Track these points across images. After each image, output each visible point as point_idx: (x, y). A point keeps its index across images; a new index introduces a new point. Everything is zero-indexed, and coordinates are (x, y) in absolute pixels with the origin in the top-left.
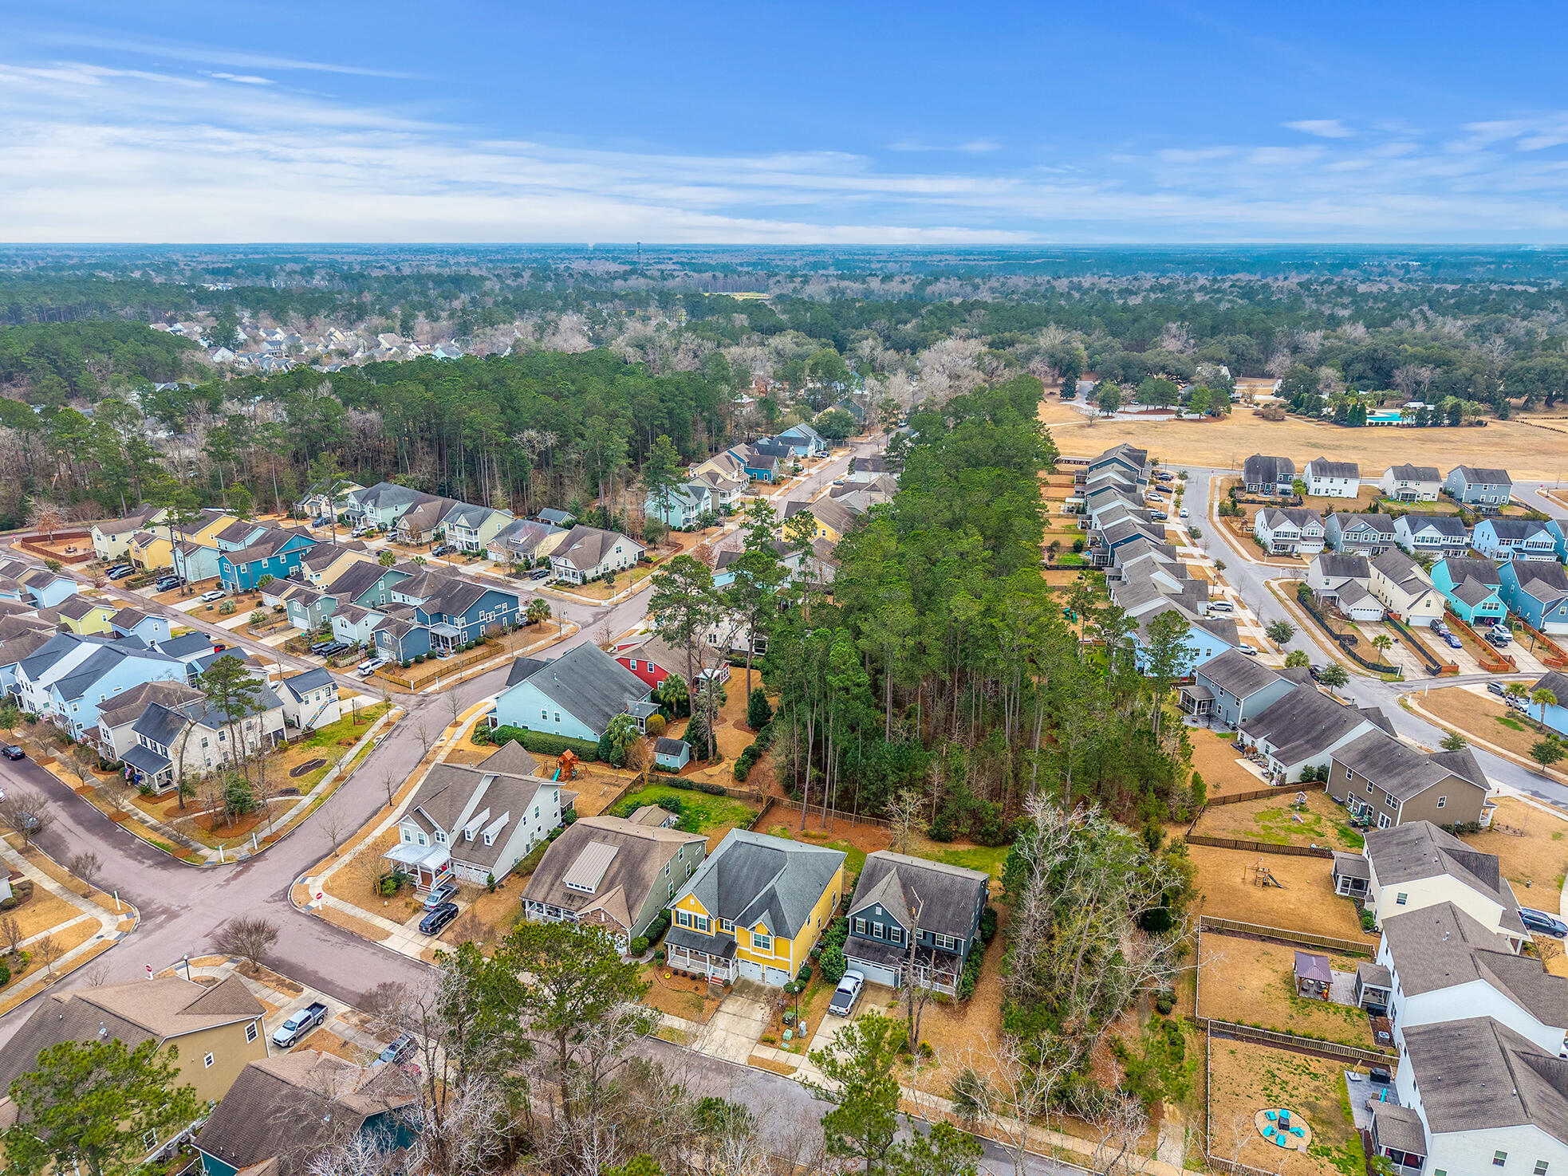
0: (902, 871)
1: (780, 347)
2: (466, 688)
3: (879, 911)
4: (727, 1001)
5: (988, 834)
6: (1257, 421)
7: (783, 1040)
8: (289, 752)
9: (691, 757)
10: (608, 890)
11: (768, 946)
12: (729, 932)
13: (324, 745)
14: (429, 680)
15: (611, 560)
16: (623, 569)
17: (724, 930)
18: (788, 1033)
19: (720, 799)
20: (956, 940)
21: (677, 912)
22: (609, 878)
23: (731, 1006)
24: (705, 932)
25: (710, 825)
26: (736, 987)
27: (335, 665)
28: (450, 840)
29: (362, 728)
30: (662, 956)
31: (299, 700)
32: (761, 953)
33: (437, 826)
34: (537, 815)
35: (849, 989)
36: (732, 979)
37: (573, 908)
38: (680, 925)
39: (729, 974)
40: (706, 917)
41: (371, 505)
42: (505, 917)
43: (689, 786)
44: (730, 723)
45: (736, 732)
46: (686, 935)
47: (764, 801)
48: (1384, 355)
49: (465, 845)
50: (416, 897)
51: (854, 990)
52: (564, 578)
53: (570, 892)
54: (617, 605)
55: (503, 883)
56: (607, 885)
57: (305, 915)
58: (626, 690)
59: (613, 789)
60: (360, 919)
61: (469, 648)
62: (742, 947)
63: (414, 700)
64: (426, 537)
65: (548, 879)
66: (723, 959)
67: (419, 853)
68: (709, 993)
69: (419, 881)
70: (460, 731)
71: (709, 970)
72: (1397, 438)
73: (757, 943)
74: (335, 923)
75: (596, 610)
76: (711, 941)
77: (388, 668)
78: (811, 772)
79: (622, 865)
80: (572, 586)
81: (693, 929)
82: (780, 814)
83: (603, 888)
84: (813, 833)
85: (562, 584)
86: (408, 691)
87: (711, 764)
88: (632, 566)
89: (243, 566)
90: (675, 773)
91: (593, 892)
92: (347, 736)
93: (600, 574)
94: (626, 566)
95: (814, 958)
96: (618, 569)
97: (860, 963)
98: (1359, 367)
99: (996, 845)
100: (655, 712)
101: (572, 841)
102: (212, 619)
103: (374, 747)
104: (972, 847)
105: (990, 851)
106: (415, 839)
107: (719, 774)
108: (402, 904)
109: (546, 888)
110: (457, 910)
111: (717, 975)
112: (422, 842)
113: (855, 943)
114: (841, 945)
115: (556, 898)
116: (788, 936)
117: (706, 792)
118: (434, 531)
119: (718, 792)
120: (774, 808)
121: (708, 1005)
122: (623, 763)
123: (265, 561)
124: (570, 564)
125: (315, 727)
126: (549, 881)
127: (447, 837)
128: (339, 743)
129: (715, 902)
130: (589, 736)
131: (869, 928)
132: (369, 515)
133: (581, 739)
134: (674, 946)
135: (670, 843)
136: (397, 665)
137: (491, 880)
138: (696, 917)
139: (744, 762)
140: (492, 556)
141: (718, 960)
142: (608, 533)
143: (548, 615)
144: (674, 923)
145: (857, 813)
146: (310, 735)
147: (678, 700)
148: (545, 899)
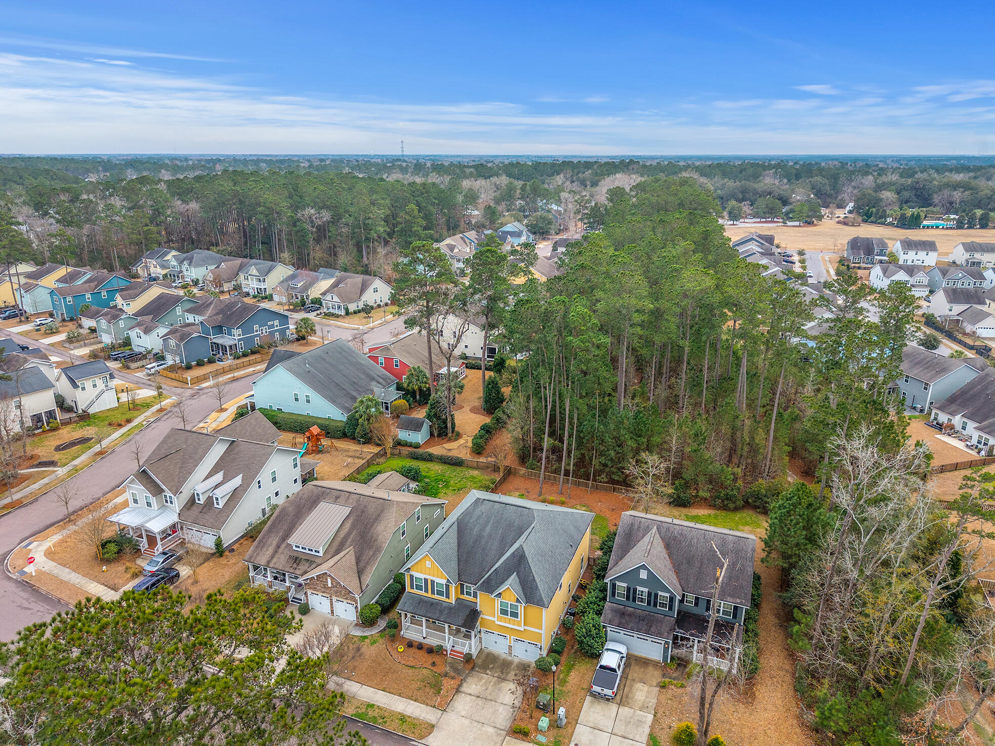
0: (663, 531)
1: (498, 183)
2: (235, 384)
3: (643, 575)
4: (469, 680)
5: (728, 498)
6: (841, 226)
7: (538, 730)
8: (61, 431)
9: (432, 435)
10: (337, 552)
11: (515, 615)
12: (471, 598)
13: (97, 425)
14: (205, 378)
15: (369, 297)
16: (379, 306)
17: (465, 597)
18: (544, 722)
19: (458, 469)
20: (736, 608)
21: (412, 576)
22: (339, 539)
23: (473, 685)
24: (444, 598)
25: (450, 492)
26: (480, 662)
27: (128, 368)
28: (178, 504)
29: (136, 413)
30: (395, 626)
31: (75, 386)
32: (507, 623)
33: (164, 487)
34: (274, 479)
35: (614, 665)
36: (474, 652)
37: (298, 572)
38: (415, 591)
39: (470, 646)
40: (444, 582)
41: (187, 266)
42: (229, 583)
43: (430, 458)
44: (467, 408)
45: (473, 415)
46: (421, 601)
47: (502, 470)
48: (924, 186)
49: (194, 508)
50: (139, 562)
51: (619, 666)
52: (331, 310)
53: (296, 555)
54: (372, 329)
55: (235, 547)
56: (336, 547)
57: (16, 581)
58: (373, 379)
59: (357, 461)
60: (73, 585)
61: (245, 355)
62: (486, 616)
63: (189, 392)
64: (226, 287)
65: (274, 541)
66: (463, 629)
67: (146, 515)
68: (448, 669)
69: (144, 544)
70: (224, 415)
71: (448, 641)
72: (946, 235)
73: (503, 612)
74: (44, 589)
75: (356, 332)
76: (450, 608)
77: (172, 368)
78: (547, 442)
79: (353, 526)
80: (338, 316)
81: (429, 595)
82: (516, 482)
83: (332, 551)
84: (551, 498)
85: (329, 315)
86: (186, 386)
87: (450, 440)
88: (386, 305)
89: (69, 299)
90: (415, 448)
91: (321, 554)
92: (120, 419)
93: (360, 308)
94: (382, 304)
95: (566, 627)
96: (375, 305)
97: (621, 634)
98: (906, 194)
99: (736, 509)
100: (400, 398)
101: (303, 501)
102: (36, 337)
103: (141, 428)
104: (712, 512)
105: (731, 515)
106: (142, 502)
107: (459, 448)
108: (121, 568)
109: (271, 550)
110: (178, 575)
111: (457, 648)
112: (149, 504)
113: (615, 611)
114: (599, 613)
115: (281, 562)
116: (541, 604)
117: (445, 463)
118: (234, 283)
119: (457, 463)
120: (511, 477)
121: (448, 684)
122: (367, 439)
123: (88, 296)
124: (336, 299)
125: (91, 411)
126: (275, 543)
127: (175, 499)
128: (110, 424)
129: (454, 565)
130: (336, 414)
131: (631, 594)
132: (185, 273)
133: (329, 419)
134: (409, 615)
135: (406, 503)
136: (181, 367)
137: (218, 544)
138: (433, 582)
139: (481, 437)
140: (276, 297)
141: (458, 631)
142: (367, 277)
143: (313, 331)
144: (408, 589)
145: (594, 480)
146: (85, 417)
147: (420, 389)
148: (269, 562)
